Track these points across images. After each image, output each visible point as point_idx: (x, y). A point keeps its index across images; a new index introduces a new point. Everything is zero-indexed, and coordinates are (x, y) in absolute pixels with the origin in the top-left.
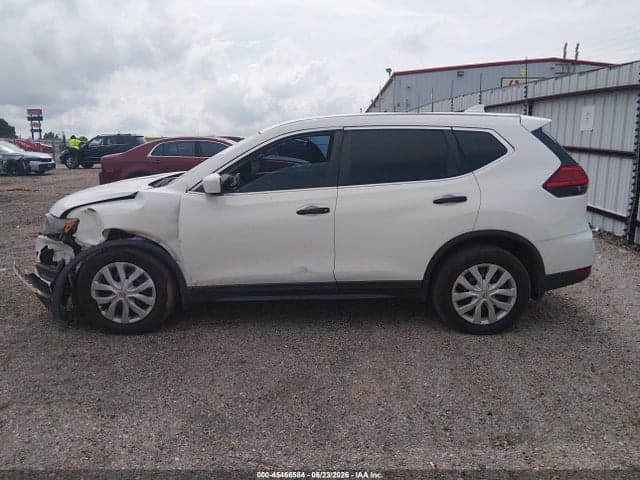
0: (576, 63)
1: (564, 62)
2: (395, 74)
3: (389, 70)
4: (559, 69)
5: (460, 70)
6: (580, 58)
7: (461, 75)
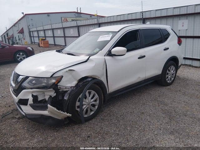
0: (81, 13)
1: (77, 13)
2: (26, 15)
3: (23, 13)
4: (77, 15)
5: (48, 14)
6: (81, 12)
7: (49, 16)
